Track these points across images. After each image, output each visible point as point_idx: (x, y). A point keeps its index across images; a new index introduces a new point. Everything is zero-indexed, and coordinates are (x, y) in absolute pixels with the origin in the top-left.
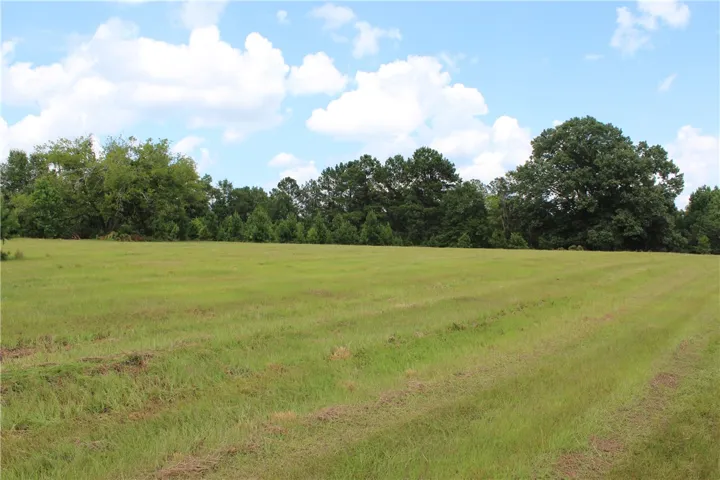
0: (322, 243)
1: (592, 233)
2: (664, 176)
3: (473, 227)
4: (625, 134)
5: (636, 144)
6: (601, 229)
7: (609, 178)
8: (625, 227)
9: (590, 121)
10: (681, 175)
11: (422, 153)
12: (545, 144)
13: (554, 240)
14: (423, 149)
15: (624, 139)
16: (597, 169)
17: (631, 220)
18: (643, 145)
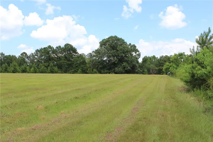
0: (35, 73)
1: (116, 69)
2: (136, 53)
3: (82, 68)
4: (125, 41)
5: (128, 44)
6: (119, 68)
7: (121, 53)
8: (126, 67)
9: (116, 37)
10: (140, 53)
11: (67, 45)
12: (103, 43)
13: (106, 71)
14: (67, 44)
15: (125, 42)
16: (118, 51)
17: (127, 65)
18: (130, 44)
